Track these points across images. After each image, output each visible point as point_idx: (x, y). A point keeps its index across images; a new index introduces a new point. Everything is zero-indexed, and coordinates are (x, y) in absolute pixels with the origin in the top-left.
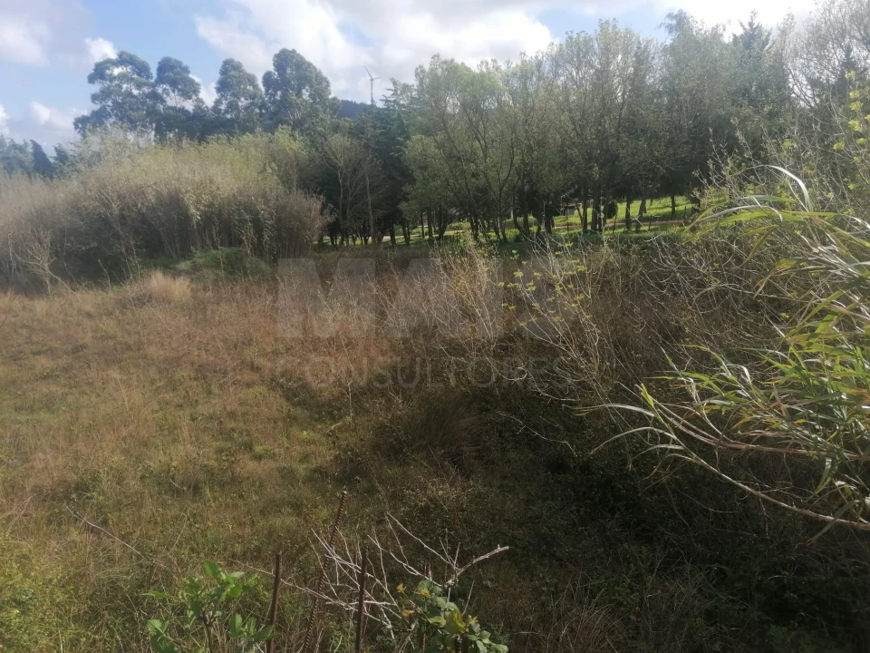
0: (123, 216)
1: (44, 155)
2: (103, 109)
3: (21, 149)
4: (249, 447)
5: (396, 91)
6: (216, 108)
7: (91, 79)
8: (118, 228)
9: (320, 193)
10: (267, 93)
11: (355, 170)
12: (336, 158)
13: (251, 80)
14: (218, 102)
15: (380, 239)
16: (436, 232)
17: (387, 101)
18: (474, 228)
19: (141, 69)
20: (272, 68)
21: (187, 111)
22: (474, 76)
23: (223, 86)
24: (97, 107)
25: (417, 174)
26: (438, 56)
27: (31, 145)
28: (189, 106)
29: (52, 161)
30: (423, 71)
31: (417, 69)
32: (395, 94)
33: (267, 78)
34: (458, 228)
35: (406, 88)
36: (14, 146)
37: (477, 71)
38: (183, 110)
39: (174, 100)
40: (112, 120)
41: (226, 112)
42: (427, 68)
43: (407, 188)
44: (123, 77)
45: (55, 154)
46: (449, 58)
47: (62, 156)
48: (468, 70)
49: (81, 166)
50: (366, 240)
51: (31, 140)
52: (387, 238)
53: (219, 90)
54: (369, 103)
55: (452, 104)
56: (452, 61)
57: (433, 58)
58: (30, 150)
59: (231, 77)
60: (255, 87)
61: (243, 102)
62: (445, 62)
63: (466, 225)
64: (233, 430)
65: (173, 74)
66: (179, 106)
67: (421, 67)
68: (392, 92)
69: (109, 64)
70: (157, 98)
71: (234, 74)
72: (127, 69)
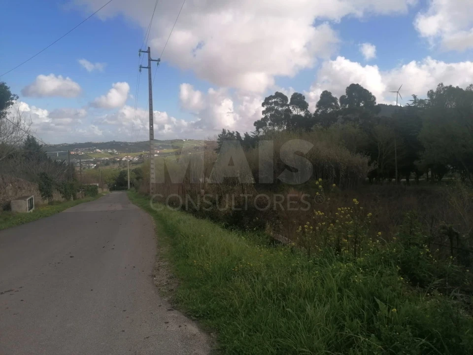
1: (240, 137)
2: (266, 117)
3: (231, 134)
5: (415, 101)
7: (263, 105)
9: (368, 155)
10: (341, 106)
11: (387, 143)
12: (377, 137)
13: (334, 100)
14: (316, 112)
17: (409, 106)
19: (284, 98)
20: (345, 94)
21: (302, 117)
23: (319, 105)
24: (263, 116)
28: (302, 113)
29: (243, 139)
30: (433, 93)
31: (429, 92)
33: (342, 98)
35: (422, 101)
36: (229, 133)
38: (300, 116)
39: (296, 111)
40: (269, 122)
41: (320, 115)
42: (435, 91)
44: (276, 103)
45: (244, 137)
46: (448, 85)
51: (237, 132)
53: (317, 106)
56: (451, 86)
57: (439, 85)
58: (235, 135)
60: (336, 103)
61: (329, 110)
62: (446, 87)
65: (299, 100)
66: (299, 114)
67: (431, 91)
68: (413, 102)
69: (271, 97)
70: (289, 111)
71: (326, 98)
72: (278, 99)
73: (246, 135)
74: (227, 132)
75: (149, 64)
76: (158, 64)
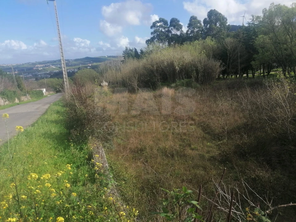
0: (157, 70)
1: (137, 52)
2: (154, 36)
3: (131, 50)
4: (190, 145)
5: (253, 19)
6: (187, 33)
7: (151, 27)
8: (155, 73)
9: (220, 59)
10: (204, 26)
11: (234, 51)
12: (227, 46)
13: (199, 22)
14: (188, 31)
15: (242, 76)
16: (266, 73)
17: (249, 23)
18: (284, 71)
19: (165, 22)
20: (206, 17)
21: (178, 35)
22: (289, 9)
23: (190, 26)
24: (152, 36)
25: (260, 51)
26: (273, 3)
27: (134, 49)
28: (178, 33)
29: (139, 53)
30: (266, 10)
31: (263, 10)
32: (253, 20)
33: (205, 21)
34: (276, 71)
35: (258, 17)
36: (130, 50)
37: (290, 7)
39: (174, 32)
40: (156, 40)
41: (190, 34)
42: (268, 9)
43: (255, 56)
44: (161, 26)
45: (140, 52)
46: (278, 4)
47: (142, 52)
48: (286, 7)
49: (147, 55)
50: (236, 76)
51: (135, 48)
52: (245, 75)
53: (188, 27)
54: (241, 25)
55: (278, 22)
56: (279, 4)
57: (271, 4)
58: (134, 51)
59: (193, 22)
60: (200, 24)
61: (196, 30)
62: (276, 6)
63: (280, 69)
64: (185, 139)
65: (175, 23)
66: (175, 34)
67: (265, 9)
68: (252, 20)
69: (157, 22)
70: (169, 31)
72: (162, 23)
74: (128, 49)
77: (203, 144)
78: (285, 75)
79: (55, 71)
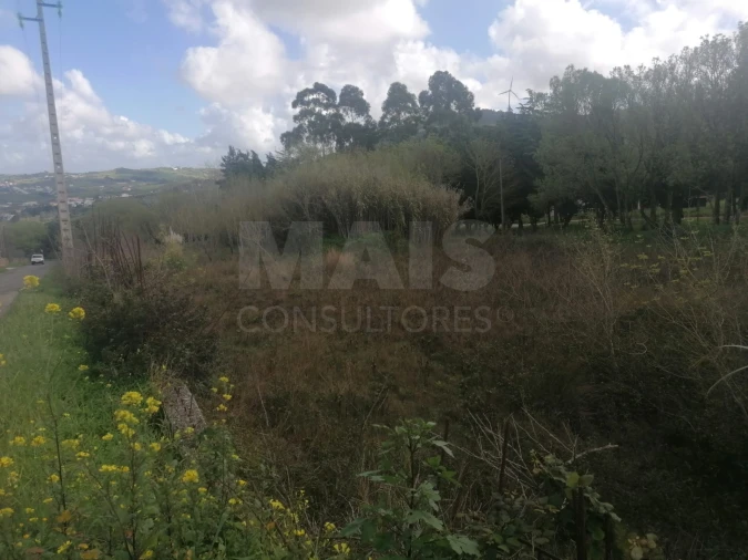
0: (311, 207)
1: (259, 161)
2: (301, 126)
3: (245, 156)
5: (531, 99)
6: (382, 122)
7: (294, 105)
8: (306, 213)
9: (459, 187)
10: (422, 107)
11: (491, 169)
12: (474, 155)
13: (410, 98)
14: (384, 117)
15: (509, 227)
16: (562, 221)
17: (523, 108)
18: (601, 217)
19: (330, 93)
20: (427, 88)
21: (360, 126)
22: (608, 80)
23: (387, 106)
24: (296, 125)
25: (546, 168)
26: (572, 67)
27: (251, 154)
28: (361, 121)
29: (264, 165)
30: (558, 81)
31: (552, 79)
32: (531, 101)
33: (423, 94)
34: (582, 217)
35: (541, 96)
36: (241, 155)
37: (610, 77)
38: (358, 125)
39: (350, 117)
40: (307, 135)
41: (389, 124)
42: (561, 78)
43: (537, 182)
44: (316, 102)
45: (266, 160)
46: (582, 68)
47: (271, 160)
48: (601, 76)
49: (285, 169)
50: (497, 227)
51: (253, 153)
52: (516, 226)
53: (384, 109)
54: (505, 110)
55: (584, 108)
56: (585, 70)
57: (568, 69)
58: (250, 158)
60: (414, 104)
61: (404, 115)
62: (579, 71)
63: (592, 215)
65: (353, 98)
66: (354, 122)
67: (556, 77)
69: (307, 92)
70: (338, 116)
71: (398, 94)
72: (320, 96)
73: (270, 158)
74: (237, 152)
75: (40, 12)
76: (60, 13)
77: (426, 385)
78: (601, 225)
79: (27, 203)
